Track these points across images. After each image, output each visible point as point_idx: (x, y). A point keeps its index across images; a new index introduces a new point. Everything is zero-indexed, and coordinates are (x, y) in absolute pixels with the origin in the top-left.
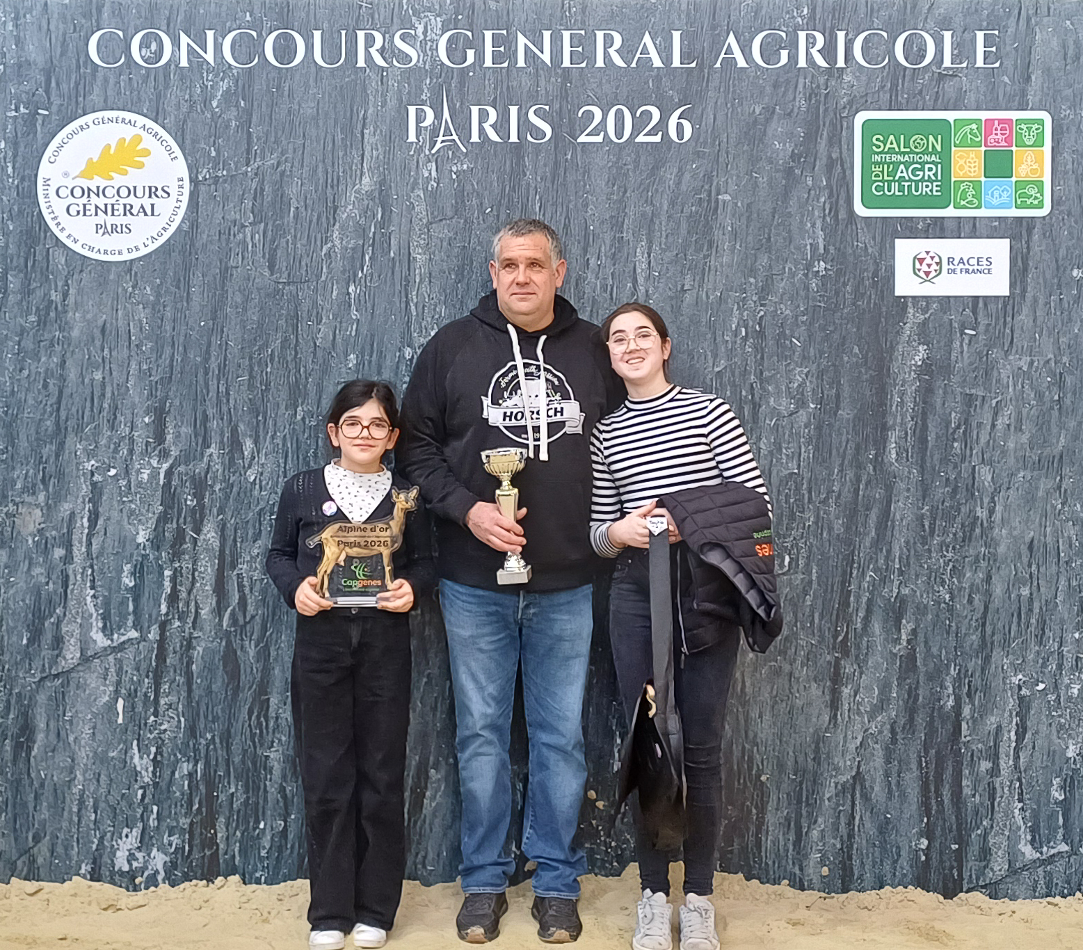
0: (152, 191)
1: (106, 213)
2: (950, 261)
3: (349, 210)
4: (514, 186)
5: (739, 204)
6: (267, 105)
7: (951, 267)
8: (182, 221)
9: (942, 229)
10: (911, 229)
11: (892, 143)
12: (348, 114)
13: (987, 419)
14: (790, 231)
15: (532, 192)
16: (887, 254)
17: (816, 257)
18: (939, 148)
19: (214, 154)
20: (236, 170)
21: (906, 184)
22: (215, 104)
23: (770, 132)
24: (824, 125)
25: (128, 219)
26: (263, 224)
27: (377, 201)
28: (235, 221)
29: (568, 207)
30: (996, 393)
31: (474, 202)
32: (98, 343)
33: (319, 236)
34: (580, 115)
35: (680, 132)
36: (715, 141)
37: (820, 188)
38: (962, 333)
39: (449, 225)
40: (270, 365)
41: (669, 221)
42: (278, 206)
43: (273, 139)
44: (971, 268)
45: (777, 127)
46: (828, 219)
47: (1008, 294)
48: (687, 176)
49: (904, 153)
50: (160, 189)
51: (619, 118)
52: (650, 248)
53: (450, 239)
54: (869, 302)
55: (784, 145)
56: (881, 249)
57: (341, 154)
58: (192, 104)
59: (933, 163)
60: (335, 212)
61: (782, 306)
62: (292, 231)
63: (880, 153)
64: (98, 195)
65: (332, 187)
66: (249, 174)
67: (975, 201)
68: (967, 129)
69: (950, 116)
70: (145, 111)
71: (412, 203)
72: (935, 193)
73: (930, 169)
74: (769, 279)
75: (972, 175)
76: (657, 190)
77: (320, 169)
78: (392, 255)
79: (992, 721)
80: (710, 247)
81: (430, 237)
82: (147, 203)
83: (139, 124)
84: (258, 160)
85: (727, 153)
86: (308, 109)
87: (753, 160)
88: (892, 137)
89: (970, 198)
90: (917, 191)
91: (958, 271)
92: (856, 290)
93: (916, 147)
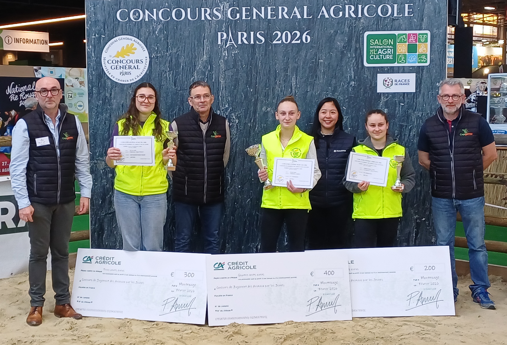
0: (137, 61)
1: (123, 68)
2: (396, 81)
3: (199, 66)
4: (252, 58)
5: (326, 63)
6: (173, 33)
7: (396, 83)
8: (147, 71)
9: (393, 70)
10: (383, 70)
11: (377, 42)
12: (199, 35)
13: (407, 133)
14: (343, 72)
15: (258, 60)
16: (375, 79)
17: (351, 80)
18: (392, 43)
19: (156, 49)
20: (164, 54)
21: (381, 56)
22: (156, 32)
23: (336, 39)
24: (354, 36)
25: (130, 70)
26: (172, 71)
27: (208, 63)
28: (163, 70)
29: (270, 65)
30: (410, 124)
31: (239, 63)
32: (121, 110)
33: (190, 75)
34: (274, 34)
35: (306, 40)
36: (318, 42)
37: (352, 57)
38: (399, 105)
39: (231, 71)
40: (175, 116)
41: (303, 69)
42: (177, 65)
43: (175, 44)
44: (403, 83)
45: (339, 37)
46: (355, 68)
47: (415, 91)
48: (309, 54)
49: (381, 45)
50: (140, 60)
51: (287, 35)
52: (296, 78)
53: (232, 75)
54: (368, 94)
55: (341, 43)
56: (373, 77)
57: (197, 48)
58: (150, 33)
59: (390, 48)
60: (195, 67)
61: (340, 96)
62: (181, 73)
63: (373, 45)
64: (120, 62)
65: (194, 59)
66: (168, 55)
67: (404, 61)
68: (402, 37)
69: (396, 33)
70: (135, 35)
71: (219, 64)
72: (391, 58)
73: (389, 51)
74: (335, 88)
75: (403, 52)
76: (299, 59)
77: (190, 53)
78: (213, 81)
79: (407, 230)
80: (316, 77)
81: (225, 75)
82: (136, 65)
83: (133, 40)
84: (170, 50)
85: (322, 46)
86: (186, 34)
87: (331, 48)
88: (377, 40)
89: (403, 60)
90: (385, 57)
91: (398, 84)
92: (364, 90)
93: (385, 43)
